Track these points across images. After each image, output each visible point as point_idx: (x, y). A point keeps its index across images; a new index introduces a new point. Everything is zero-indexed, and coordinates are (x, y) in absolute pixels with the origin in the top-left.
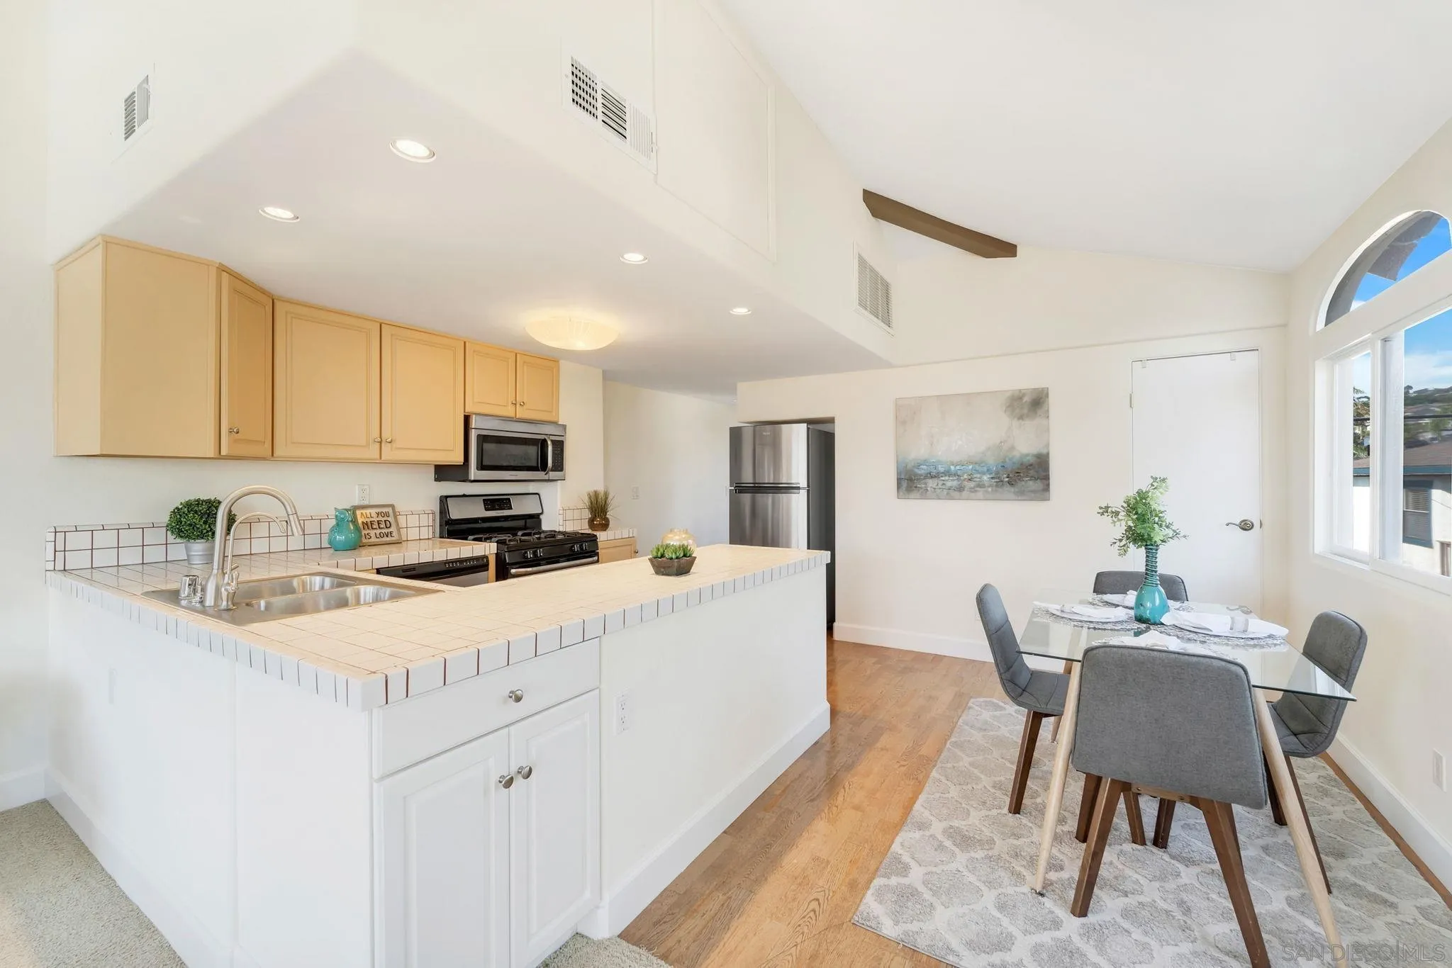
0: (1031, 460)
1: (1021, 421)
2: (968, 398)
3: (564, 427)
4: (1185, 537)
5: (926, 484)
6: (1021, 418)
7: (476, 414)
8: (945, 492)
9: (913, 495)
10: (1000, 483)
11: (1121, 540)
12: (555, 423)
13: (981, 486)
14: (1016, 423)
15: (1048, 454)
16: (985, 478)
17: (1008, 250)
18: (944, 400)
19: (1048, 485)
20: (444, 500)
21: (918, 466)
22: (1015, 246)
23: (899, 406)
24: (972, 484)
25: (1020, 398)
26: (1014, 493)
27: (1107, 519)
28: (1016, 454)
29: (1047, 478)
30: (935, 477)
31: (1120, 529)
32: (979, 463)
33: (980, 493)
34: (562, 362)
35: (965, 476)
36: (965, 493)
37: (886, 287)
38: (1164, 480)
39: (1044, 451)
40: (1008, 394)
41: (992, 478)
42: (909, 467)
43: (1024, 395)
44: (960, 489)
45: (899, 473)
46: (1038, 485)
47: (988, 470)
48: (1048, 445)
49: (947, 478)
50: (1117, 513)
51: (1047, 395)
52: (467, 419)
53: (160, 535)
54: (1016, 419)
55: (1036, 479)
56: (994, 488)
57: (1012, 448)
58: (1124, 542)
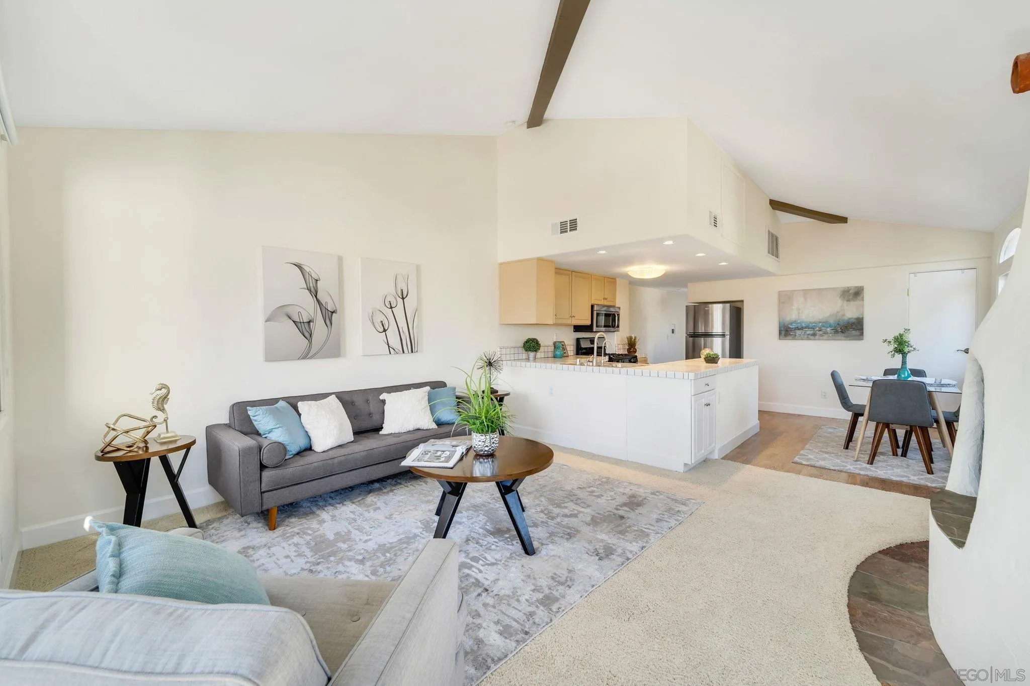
0: (853, 321)
1: (848, 302)
2: (819, 291)
3: (619, 308)
4: (918, 350)
5: (795, 332)
6: (848, 300)
7: (597, 305)
8: (806, 336)
9: (787, 338)
10: (836, 332)
11: (891, 352)
12: (614, 307)
13: (826, 333)
14: (846, 302)
15: (863, 318)
16: (828, 329)
17: (843, 220)
18: (806, 292)
19: (863, 333)
20: (578, 340)
21: (792, 324)
22: (847, 218)
23: (780, 294)
24: (821, 332)
25: (848, 291)
26: (844, 336)
27: (886, 344)
28: (846, 318)
29: (862, 329)
30: (800, 329)
31: (892, 347)
32: (826, 322)
33: (826, 336)
34: (617, 279)
35: (817, 329)
36: (817, 337)
37: (777, 239)
38: (909, 330)
39: (861, 317)
40: (842, 289)
41: (832, 330)
42: (786, 325)
43: (850, 290)
44: (814, 335)
45: (780, 327)
46: (857, 333)
47: (830, 326)
48: (863, 314)
49: (807, 330)
50: (890, 342)
51: (863, 290)
52: (592, 307)
53: (522, 350)
54: (845, 302)
55: (856, 330)
56: (833, 334)
57: (844, 315)
58: (893, 353)
